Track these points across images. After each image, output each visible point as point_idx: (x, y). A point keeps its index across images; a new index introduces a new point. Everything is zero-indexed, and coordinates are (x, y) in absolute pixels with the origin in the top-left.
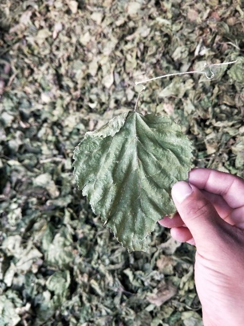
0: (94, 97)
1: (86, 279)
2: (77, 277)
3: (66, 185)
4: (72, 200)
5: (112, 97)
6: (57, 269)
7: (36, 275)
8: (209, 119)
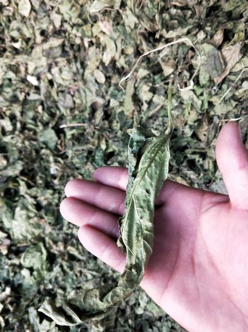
0: (15, 34)
1: (61, 248)
2: (52, 248)
3: (13, 150)
4: (23, 166)
5: (36, 28)
6: (29, 243)
7: (7, 256)
8: (158, 31)
